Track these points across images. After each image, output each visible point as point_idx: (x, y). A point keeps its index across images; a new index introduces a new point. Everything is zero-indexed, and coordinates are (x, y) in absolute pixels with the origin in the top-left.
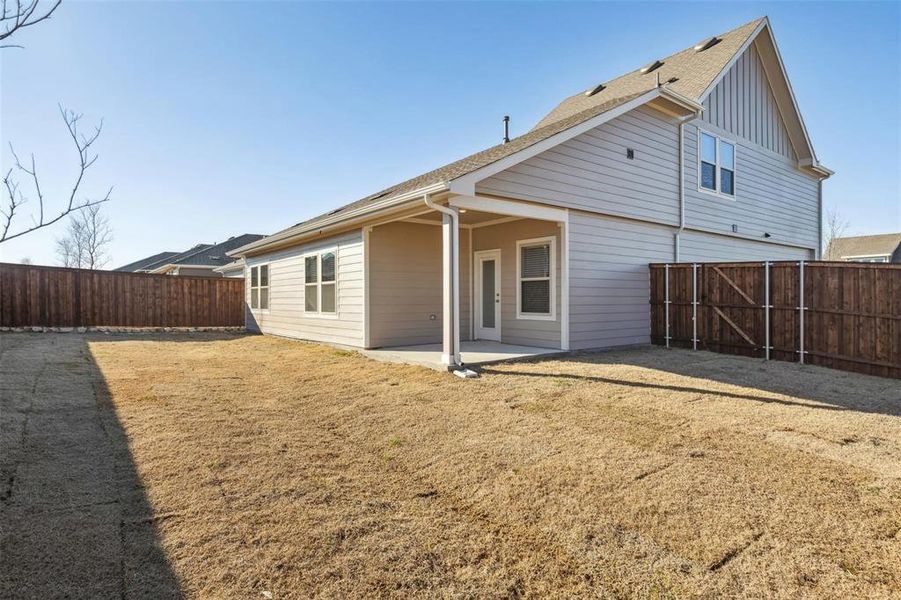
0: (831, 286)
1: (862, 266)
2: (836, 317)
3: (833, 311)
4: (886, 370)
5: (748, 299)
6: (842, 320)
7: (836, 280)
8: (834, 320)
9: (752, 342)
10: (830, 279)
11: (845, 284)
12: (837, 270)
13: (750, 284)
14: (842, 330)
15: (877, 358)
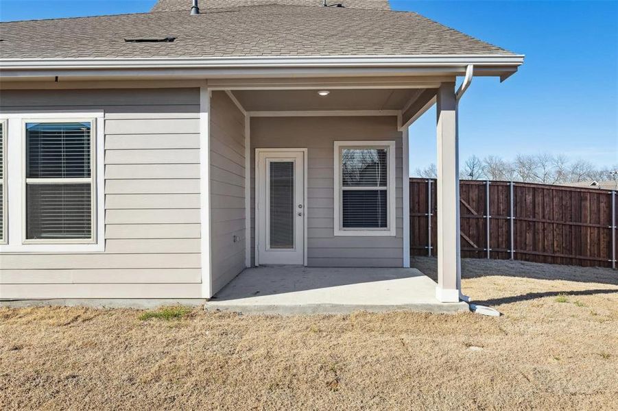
0: (528, 201)
1: (546, 187)
2: (531, 223)
3: (529, 219)
4: (559, 259)
5: (473, 211)
6: (535, 225)
7: (531, 197)
8: (529, 226)
9: (475, 246)
10: (527, 196)
11: (536, 200)
12: (531, 189)
13: (472, 198)
14: (535, 233)
15: (554, 252)
